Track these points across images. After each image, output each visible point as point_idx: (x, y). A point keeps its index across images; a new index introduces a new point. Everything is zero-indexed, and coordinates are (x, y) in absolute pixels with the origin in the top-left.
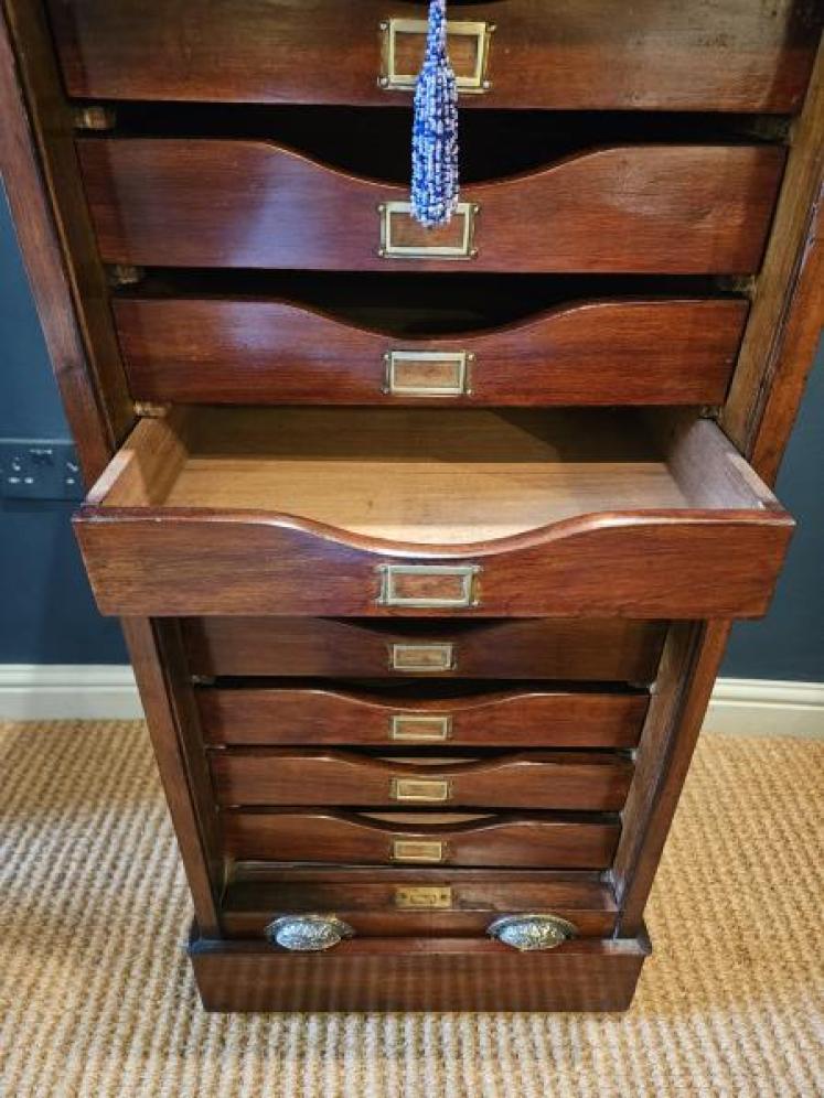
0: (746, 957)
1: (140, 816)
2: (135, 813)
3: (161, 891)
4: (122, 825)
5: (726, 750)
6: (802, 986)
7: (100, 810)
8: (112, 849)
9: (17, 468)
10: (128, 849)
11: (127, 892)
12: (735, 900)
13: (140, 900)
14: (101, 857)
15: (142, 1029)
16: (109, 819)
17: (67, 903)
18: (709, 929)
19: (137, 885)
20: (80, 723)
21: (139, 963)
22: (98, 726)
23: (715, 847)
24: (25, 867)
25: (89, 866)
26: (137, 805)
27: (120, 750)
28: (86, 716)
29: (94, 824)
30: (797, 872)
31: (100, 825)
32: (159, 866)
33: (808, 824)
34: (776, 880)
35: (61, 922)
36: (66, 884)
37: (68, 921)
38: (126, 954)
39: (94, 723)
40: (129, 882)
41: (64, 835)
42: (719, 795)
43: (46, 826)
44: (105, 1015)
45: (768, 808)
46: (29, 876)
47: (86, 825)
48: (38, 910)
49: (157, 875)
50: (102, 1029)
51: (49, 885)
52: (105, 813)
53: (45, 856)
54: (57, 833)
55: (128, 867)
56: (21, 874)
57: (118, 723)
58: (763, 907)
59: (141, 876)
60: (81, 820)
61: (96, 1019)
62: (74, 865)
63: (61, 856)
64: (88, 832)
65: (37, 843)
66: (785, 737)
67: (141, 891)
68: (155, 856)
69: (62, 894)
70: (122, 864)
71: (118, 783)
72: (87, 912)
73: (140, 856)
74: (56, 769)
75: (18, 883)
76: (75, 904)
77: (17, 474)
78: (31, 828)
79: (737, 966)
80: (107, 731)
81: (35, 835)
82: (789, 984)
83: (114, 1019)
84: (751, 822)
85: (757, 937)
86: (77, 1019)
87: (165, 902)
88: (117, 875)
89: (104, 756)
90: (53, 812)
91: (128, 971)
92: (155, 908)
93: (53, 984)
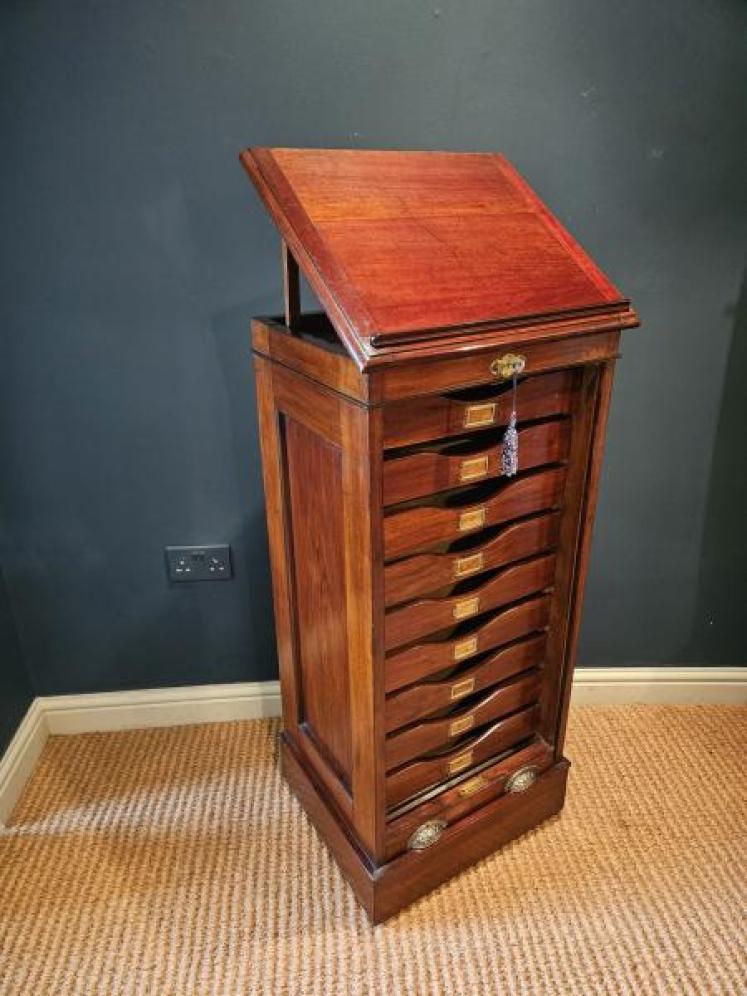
0: (625, 825)
1: (251, 777)
2: (247, 775)
3: (276, 816)
4: (241, 781)
5: (604, 715)
6: (657, 837)
7: (225, 775)
8: (239, 795)
9: (182, 563)
10: (249, 795)
11: (255, 818)
12: (616, 796)
13: (265, 823)
14: (234, 801)
15: (284, 889)
16: (232, 780)
17: (220, 827)
18: (602, 812)
19: (260, 814)
20: (197, 727)
21: (273, 855)
22: (209, 726)
23: (602, 768)
24: (188, 809)
25: (228, 806)
26: (248, 771)
27: (227, 740)
28: (199, 722)
29: (223, 783)
30: (651, 779)
31: (227, 784)
32: (271, 803)
33: (655, 752)
34: (638, 784)
35: (219, 838)
36: (216, 816)
37: (224, 836)
38: (264, 850)
39: (206, 725)
40: (255, 812)
41: (206, 790)
42: (601, 739)
43: (194, 787)
44: (260, 882)
45: (631, 745)
46: (192, 815)
47: (218, 784)
48: (204, 833)
49: (271, 808)
50: (260, 889)
51: (206, 819)
52: (229, 777)
53: (199, 804)
54: (202, 790)
55: (252, 805)
56: (187, 815)
57: (222, 724)
58: (632, 799)
59: (261, 810)
60: (214, 781)
61: (255, 886)
62: (218, 807)
63: (208, 803)
64: (221, 787)
65: (191, 797)
66: (639, 704)
67: (264, 818)
68: (267, 797)
69: (216, 823)
70: (247, 804)
71: (231, 759)
72: (234, 830)
73: (257, 799)
74: (189, 753)
75: (186, 819)
76: (225, 826)
77: (181, 567)
78: (184, 789)
79: (619, 830)
80: (216, 728)
81: (188, 793)
82: (650, 837)
83: (266, 884)
84: (622, 753)
85: (630, 815)
86: (244, 888)
87: (280, 821)
88: (247, 810)
89: (217, 744)
90: (196, 779)
91: (268, 860)
92: (275, 825)
93: (223, 870)
